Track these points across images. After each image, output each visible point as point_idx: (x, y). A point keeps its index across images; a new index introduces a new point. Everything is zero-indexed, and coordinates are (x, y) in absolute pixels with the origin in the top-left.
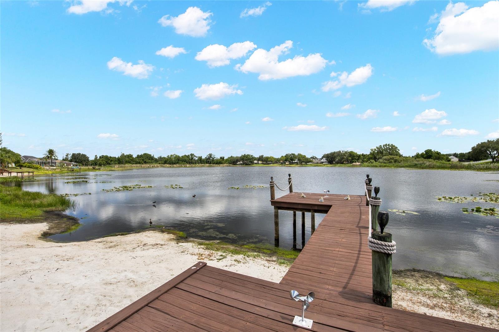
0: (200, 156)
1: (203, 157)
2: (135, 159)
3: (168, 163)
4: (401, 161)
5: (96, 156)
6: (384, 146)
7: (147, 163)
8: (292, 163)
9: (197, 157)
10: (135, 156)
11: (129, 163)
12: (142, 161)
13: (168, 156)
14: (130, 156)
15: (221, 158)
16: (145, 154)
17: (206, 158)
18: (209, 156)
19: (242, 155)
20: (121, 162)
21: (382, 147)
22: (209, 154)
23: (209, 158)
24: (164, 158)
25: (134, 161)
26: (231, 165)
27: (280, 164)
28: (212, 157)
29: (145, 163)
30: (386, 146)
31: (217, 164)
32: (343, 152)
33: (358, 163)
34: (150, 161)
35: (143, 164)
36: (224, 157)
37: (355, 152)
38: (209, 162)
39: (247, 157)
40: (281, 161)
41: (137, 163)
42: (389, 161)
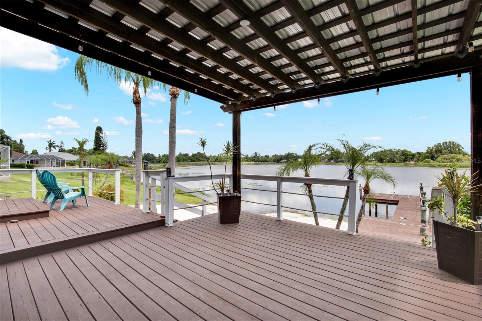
0: (247, 155)
1: (249, 156)
2: (191, 157)
3: (218, 161)
4: (465, 160)
5: (159, 155)
6: (443, 144)
7: (200, 161)
8: (338, 161)
9: (243, 155)
10: (190, 155)
11: (186, 161)
12: (196, 159)
13: (219, 154)
14: (186, 155)
15: (266, 156)
16: (199, 153)
17: (252, 156)
18: (255, 154)
19: (286, 154)
20: (179, 160)
21: (441, 145)
22: (254, 153)
23: (255, 157)
24: (215, 156)
25: (190, 159)
26: (275, 163)
27: (325, 162)
28: (257, 155)
29: (199, 160)
30: (446, 144)
31: (262, 162)
32: (394, 150)
33: (412, 162)
34: (203, 159)
35: (197, 162)
36: (268, 156)
37: (409, 150)
38: (254, 160)
39: (291, 155)
40: (326, 160)
41: (192, 161)
42: (449, 160)
